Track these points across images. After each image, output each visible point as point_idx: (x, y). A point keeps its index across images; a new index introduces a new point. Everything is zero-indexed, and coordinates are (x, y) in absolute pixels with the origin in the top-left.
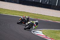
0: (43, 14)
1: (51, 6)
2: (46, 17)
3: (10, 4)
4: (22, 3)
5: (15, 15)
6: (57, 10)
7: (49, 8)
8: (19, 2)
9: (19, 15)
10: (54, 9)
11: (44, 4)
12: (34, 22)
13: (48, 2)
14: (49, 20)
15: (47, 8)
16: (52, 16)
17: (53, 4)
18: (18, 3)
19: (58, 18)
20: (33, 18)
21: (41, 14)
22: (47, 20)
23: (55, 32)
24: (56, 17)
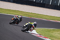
0: (37, 13)
1: (45, 5)
2: (40, 15)
3: (4, 3)
4: (16, 2)
5: (9, 14)
6: (50, 9)
7: (43, 7)
8: (13, 1)
9: (13, 14)
10: (48, 8)
11: (38, 3)
12: (32, 23)
13: (42, 1)
14: (43, 19)
15: (41, 7)
16: (46, 15)
17: (47, 3)
18: (11, 2)
19: (52, 16)
20: (27, 17)
21: (35, 13)
22: (41, 19)
23: (49, 31)
24: (50, 15)
